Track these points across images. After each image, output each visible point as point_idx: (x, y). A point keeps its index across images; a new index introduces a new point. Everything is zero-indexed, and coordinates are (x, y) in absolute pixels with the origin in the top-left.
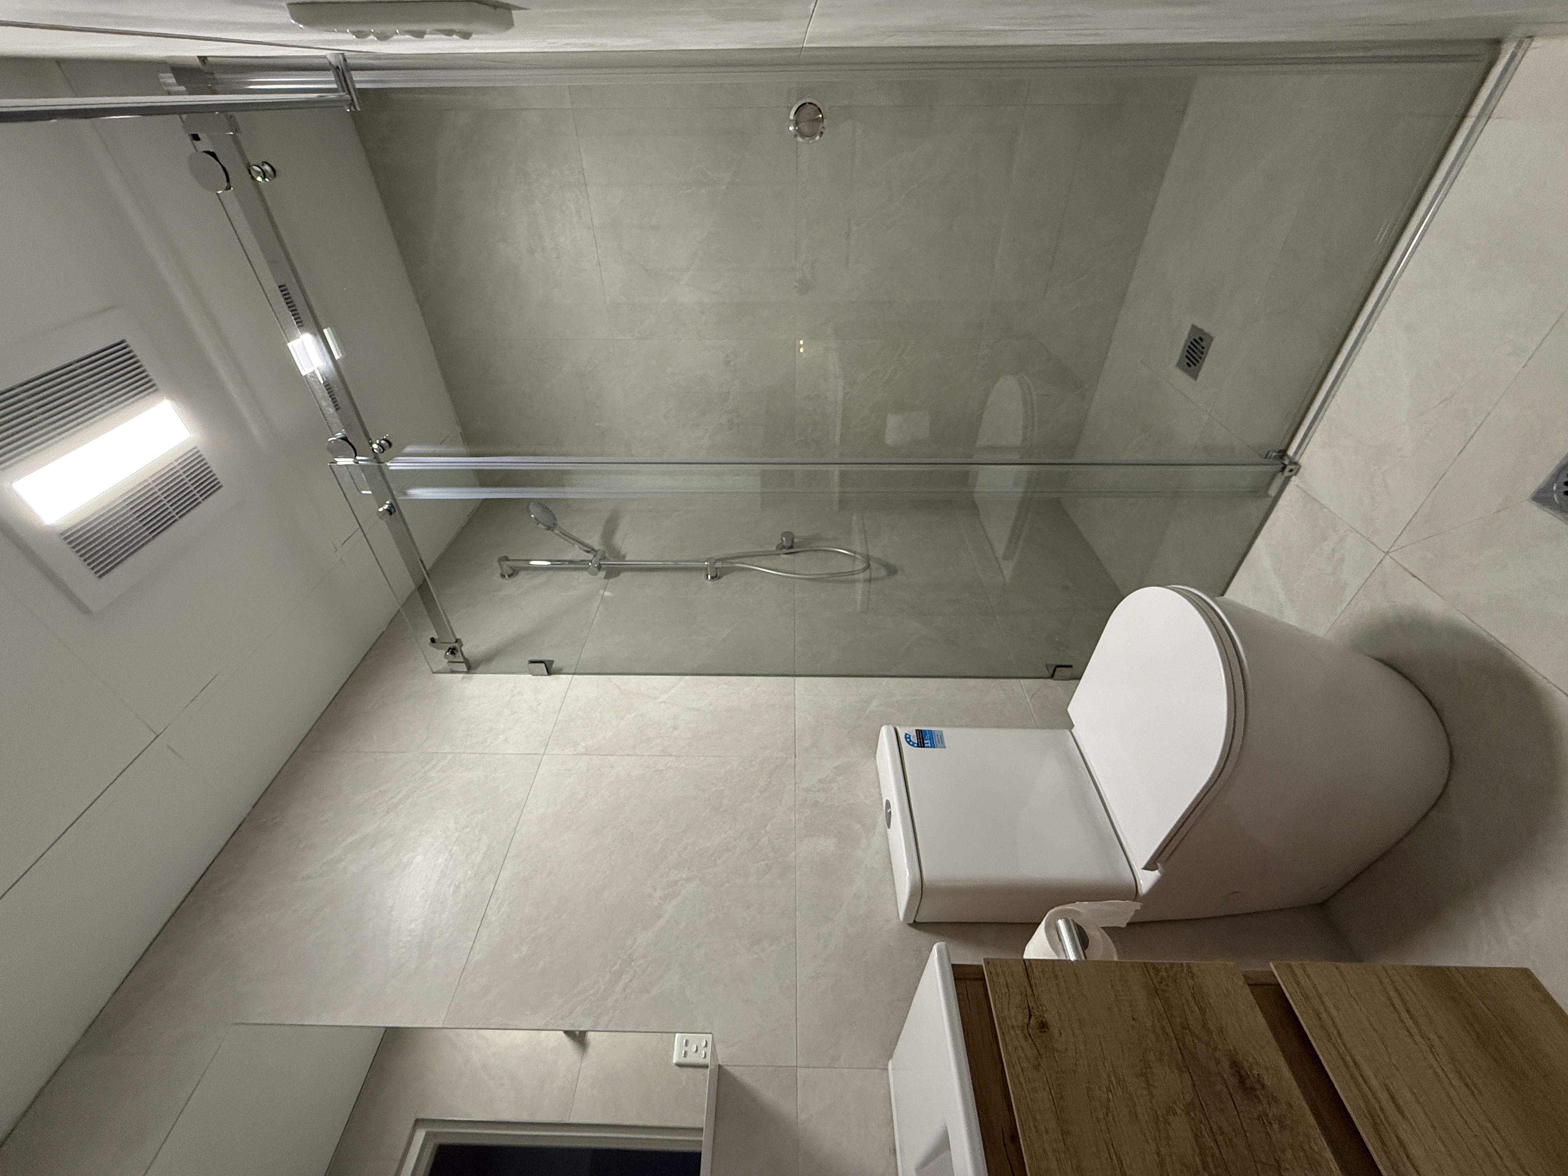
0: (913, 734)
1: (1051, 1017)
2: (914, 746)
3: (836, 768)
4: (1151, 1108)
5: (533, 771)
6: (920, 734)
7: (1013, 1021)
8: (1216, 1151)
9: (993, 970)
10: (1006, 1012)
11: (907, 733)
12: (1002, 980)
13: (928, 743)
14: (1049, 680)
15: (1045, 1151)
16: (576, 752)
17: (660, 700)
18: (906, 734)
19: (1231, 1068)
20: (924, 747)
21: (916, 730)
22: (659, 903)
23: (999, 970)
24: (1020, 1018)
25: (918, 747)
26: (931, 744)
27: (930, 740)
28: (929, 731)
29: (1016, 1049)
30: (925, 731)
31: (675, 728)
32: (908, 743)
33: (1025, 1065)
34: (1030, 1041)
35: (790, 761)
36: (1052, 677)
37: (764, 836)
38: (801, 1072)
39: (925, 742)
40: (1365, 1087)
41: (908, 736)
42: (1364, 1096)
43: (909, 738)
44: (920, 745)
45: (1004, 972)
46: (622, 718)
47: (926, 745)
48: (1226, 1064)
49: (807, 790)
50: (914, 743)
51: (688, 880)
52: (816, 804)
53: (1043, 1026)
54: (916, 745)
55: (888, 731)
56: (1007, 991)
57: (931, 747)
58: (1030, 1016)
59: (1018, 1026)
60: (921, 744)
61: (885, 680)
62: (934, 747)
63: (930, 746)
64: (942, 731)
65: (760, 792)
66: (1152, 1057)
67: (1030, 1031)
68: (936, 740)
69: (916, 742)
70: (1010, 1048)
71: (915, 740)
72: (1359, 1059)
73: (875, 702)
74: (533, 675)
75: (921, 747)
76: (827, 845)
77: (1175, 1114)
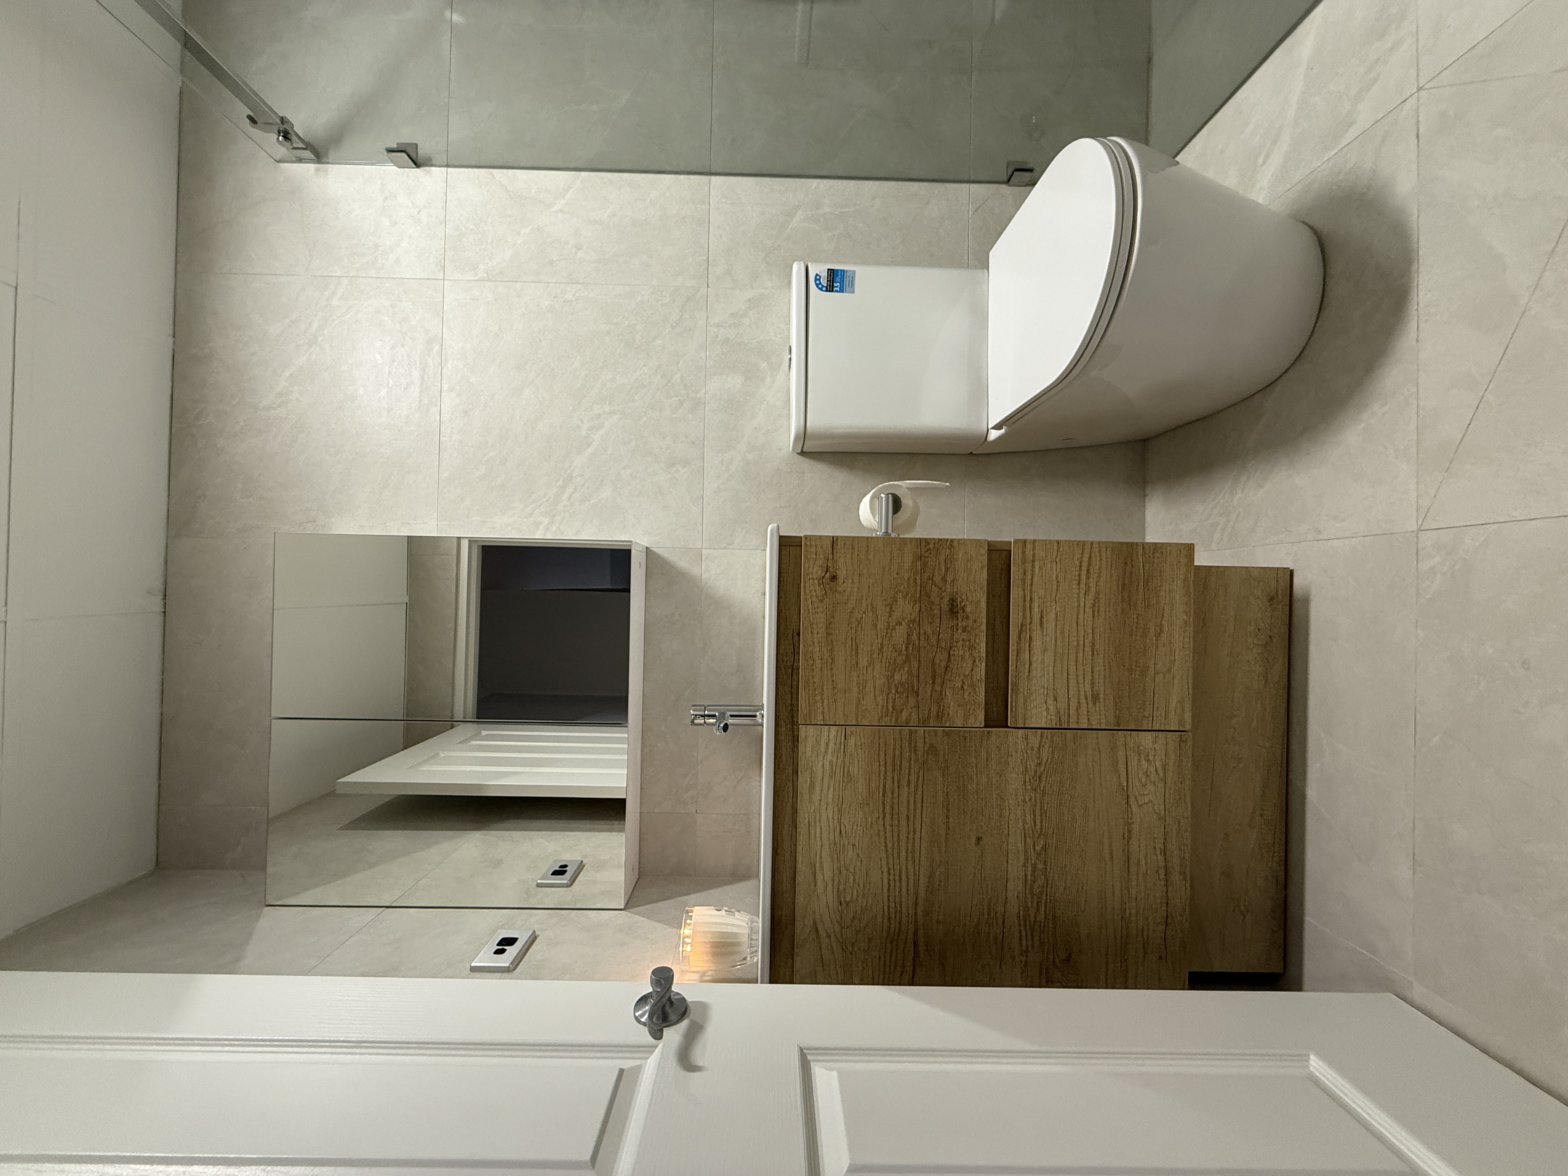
0: (824, 275)
1: (841, 574)
2: (822, 290)
3: (749, 300)
4: (887, 622)
5: (438, 300)
6: (832, 273)
7: (814, 575)
8: (917, 642)
9: (808, 543)
10: (811, 570)
11: (818, 273)
12: (813, 549)
13: (837, 287)
14: (1004, 186)
15: (813, 643)
16: (477, 278)
17: (556, 208)
18: (817, 275)
19: (949, 601)
20: (832, 291)
21: (828, 270)
22: (587, 433)
23: (813, 543)
24: (820, 572)
25: (827, 291)
26: (840, 288)
27: (840, 283)
28: (841, 270)
29: (811, 591)
30: (838, 270)
31: (578, 247)
32: (817, 285)
33: (814, 599)
34: (822, 586)
35: (703, 291)
36: (1008, 182)
37: (676, 373)
38: (704, 552)
39: (835, 285)
40: (1028, 612)
41: (818, 277)
42: (1024, 617)
43: (819, 280)
44: (828, 290)
45: (816, 545)
46: (519, 234)
47: (835, 289)
48: (946, 599)
49: (718, 326)
50: (823, 286)
51: (612, 413)
52: (727, 341)
53: (834, 578)
54: (824, 289)
55: (799, 269)
56: (815, 557)
57: (840, 292)
58: (827, 571)
59: (817, 578)
60: (830, 288)
61: (815, 182)
62: (843, 292)
63: (839, 290)
64: (855, 271)
65: (673, 327)
66: (900, 595)
67: (824, 581)
68: (846, 283)
69: (825, 285)
70: (807, 591)
71: (824, 282)
72: (1035, 597)
73: (800, 216)
74: (399, 168)
75: (830, 291)
76: (735, 381)
77: (901, 624)
